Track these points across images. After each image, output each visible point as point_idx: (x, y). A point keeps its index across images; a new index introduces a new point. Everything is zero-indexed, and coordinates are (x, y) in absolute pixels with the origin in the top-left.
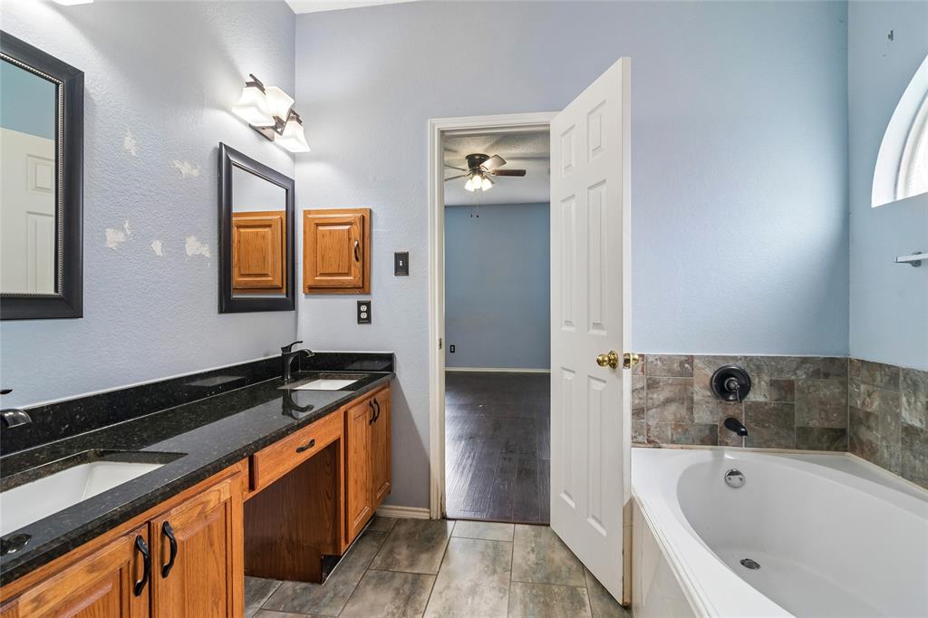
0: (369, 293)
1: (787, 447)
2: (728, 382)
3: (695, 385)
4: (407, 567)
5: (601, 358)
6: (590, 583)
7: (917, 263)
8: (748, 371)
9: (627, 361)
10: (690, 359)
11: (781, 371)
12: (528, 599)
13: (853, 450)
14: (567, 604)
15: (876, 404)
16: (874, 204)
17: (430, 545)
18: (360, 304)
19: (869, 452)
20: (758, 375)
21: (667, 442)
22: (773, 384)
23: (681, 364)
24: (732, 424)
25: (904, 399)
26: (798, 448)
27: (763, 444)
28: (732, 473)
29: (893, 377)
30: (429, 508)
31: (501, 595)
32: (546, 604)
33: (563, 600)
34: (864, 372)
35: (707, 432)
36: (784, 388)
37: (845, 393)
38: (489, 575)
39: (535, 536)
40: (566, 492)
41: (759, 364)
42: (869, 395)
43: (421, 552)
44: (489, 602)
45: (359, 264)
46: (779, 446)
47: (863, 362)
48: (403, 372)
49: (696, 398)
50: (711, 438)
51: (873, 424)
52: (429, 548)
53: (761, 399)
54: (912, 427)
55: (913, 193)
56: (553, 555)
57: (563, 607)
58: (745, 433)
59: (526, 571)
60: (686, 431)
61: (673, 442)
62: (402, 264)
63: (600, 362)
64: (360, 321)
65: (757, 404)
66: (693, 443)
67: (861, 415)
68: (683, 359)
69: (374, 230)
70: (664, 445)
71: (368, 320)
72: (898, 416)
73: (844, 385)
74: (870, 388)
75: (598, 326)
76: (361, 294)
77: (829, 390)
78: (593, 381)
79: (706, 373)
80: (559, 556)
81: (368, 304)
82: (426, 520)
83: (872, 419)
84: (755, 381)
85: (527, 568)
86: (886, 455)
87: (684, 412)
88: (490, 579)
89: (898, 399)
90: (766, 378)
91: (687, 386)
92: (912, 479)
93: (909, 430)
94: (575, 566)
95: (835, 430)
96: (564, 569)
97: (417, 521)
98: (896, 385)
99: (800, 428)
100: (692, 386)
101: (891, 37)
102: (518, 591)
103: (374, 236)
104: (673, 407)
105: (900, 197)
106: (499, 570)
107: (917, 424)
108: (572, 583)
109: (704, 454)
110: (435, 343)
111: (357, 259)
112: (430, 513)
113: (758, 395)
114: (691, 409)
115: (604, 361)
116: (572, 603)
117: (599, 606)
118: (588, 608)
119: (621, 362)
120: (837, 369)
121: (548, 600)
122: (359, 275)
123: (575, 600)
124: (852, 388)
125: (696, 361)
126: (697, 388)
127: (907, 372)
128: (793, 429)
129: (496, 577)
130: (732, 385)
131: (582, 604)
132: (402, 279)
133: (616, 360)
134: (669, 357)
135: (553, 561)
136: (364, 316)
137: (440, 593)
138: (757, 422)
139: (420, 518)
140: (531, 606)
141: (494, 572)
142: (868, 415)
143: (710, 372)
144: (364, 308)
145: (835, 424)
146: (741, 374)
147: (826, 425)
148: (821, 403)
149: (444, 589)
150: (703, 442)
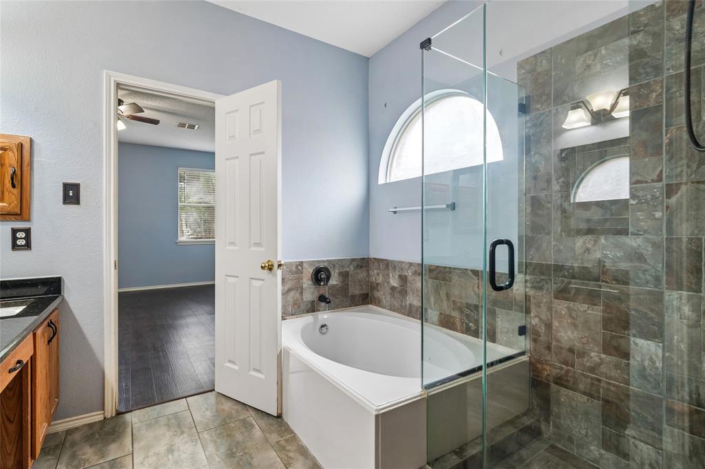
0: (29, 220)
1: (346, 307)
2: (320, 275)
3: (304, 279)
4: (98, 460)
5: (263, 265)
6: (252, 413)
7: (395, 212)
8: (329, 268)
9: (280, 266)
10: (301, 264)
11: (343, 267)
12: (215, 438)
13: (371, 303)
14: (243, 429)
15: (381, 278)
16: (379, 183)
17: (115, 436)
18: (14, 231)
19: (377, 302)
20: (334, 269)
21: (289, 316)
22: (340, 273)
23: (297, 267)
24: (322, 298)
25: (391, 274)
26: (350, 306)
27: (337, 307)
28: (322, 326)
29: (387, 264)
30: (104, 410)
31: (194, 444)
32: (229, 436)
33: (239, 429)
34: (376, 264)
35: (310, 305)
36: (345, 276)
37: (368, 275)
38: (179, 436)
39: (205, 400)
40: (230, 361)
41: (333, 263)
42: (378, 274)
43: (108, 445)
44: (186, 451)
45: (16, 191)
46: (343, 307)
47: (375, 259)
48: (72, 294)
49: (304, 286)
50: (312, 309)
51: (379, 289)
52: (115, 438)
53: (335, 283)
54: (394, 287)
55: (392, 181)
56: (223, 407)
57: (241, 433)
58: (329, 302)
59: (207, 423)
60: (299, 307)
61: (292, 315)
62: (71, 194)
63: (262, 268)
64: (15, 246)
65: (333, 285)
66: (303, 313)
67: (375, 284)
68: (298, 263)
69: (36, 159)
70: (287, 317)
71: (28, 246)
72: (389, 282)
73: (368, 271)
74: (378, 271)
75: (258, 244)
76: (17, 220)
77: (362, 275)
78: (253, 281)
79: (309, 271)
80: (227, 406)
81: (28, 232)
82: (100, 421)
83: (379, 286)
84: (332, 273)
85: (207, 421)
86: (385, 302)
87: (298, 295)
88: (182, 437)
89: (389, 275)
90: (337, 271)
91: (299, 279)
92: (394, 311)
93: (393, 288)
94: (240, 408)
95: (365, 294)
96: (233, 412)
97: (90, 425)
98: (388, 269)
99: (352, 296)
100: (302, 279)
101: (385, 105)
102: (206, 436)
103: (36, 165)
104: (292, 294)
105: (388, 182)
106: (185, 430)
107: (396, 285)
108: (242, 417)
109: (308, 318)
110: (110, 264)
111: (14, 186)
112: (104, 414)
113: (334, 281)
114: (301, 293)
115: (265, 266)
116: (246, 428)
117: (263, 422)
118: (257, 426)
119: (276, 266)
120: (364, 263)
121: (229, 433)
122: (16, 202)
123: (247, 426)
124: (371, 272)
125: (304, 264)
126: (305, 280)
127: (392, 262)
128: (348, 297)
129: (185, 435)
130: (323, 277)
131: (252, 426)
132: (72, 208)
133: (272, 265)
134: (290, 263)
135: (224, 410)
136: (21, 242)
137: (142, 463)
138: (333, 296)
139: (93, 421)
140: (219, 440)
141: (183, 432)
142: (378, 284)
143: (311, 270)
144: (20, 235)
145: (364, 292)
146: (326, 270)
147: (361, 292)
148: (360, 282)
149: (144, 459)
150: (308, 312)
